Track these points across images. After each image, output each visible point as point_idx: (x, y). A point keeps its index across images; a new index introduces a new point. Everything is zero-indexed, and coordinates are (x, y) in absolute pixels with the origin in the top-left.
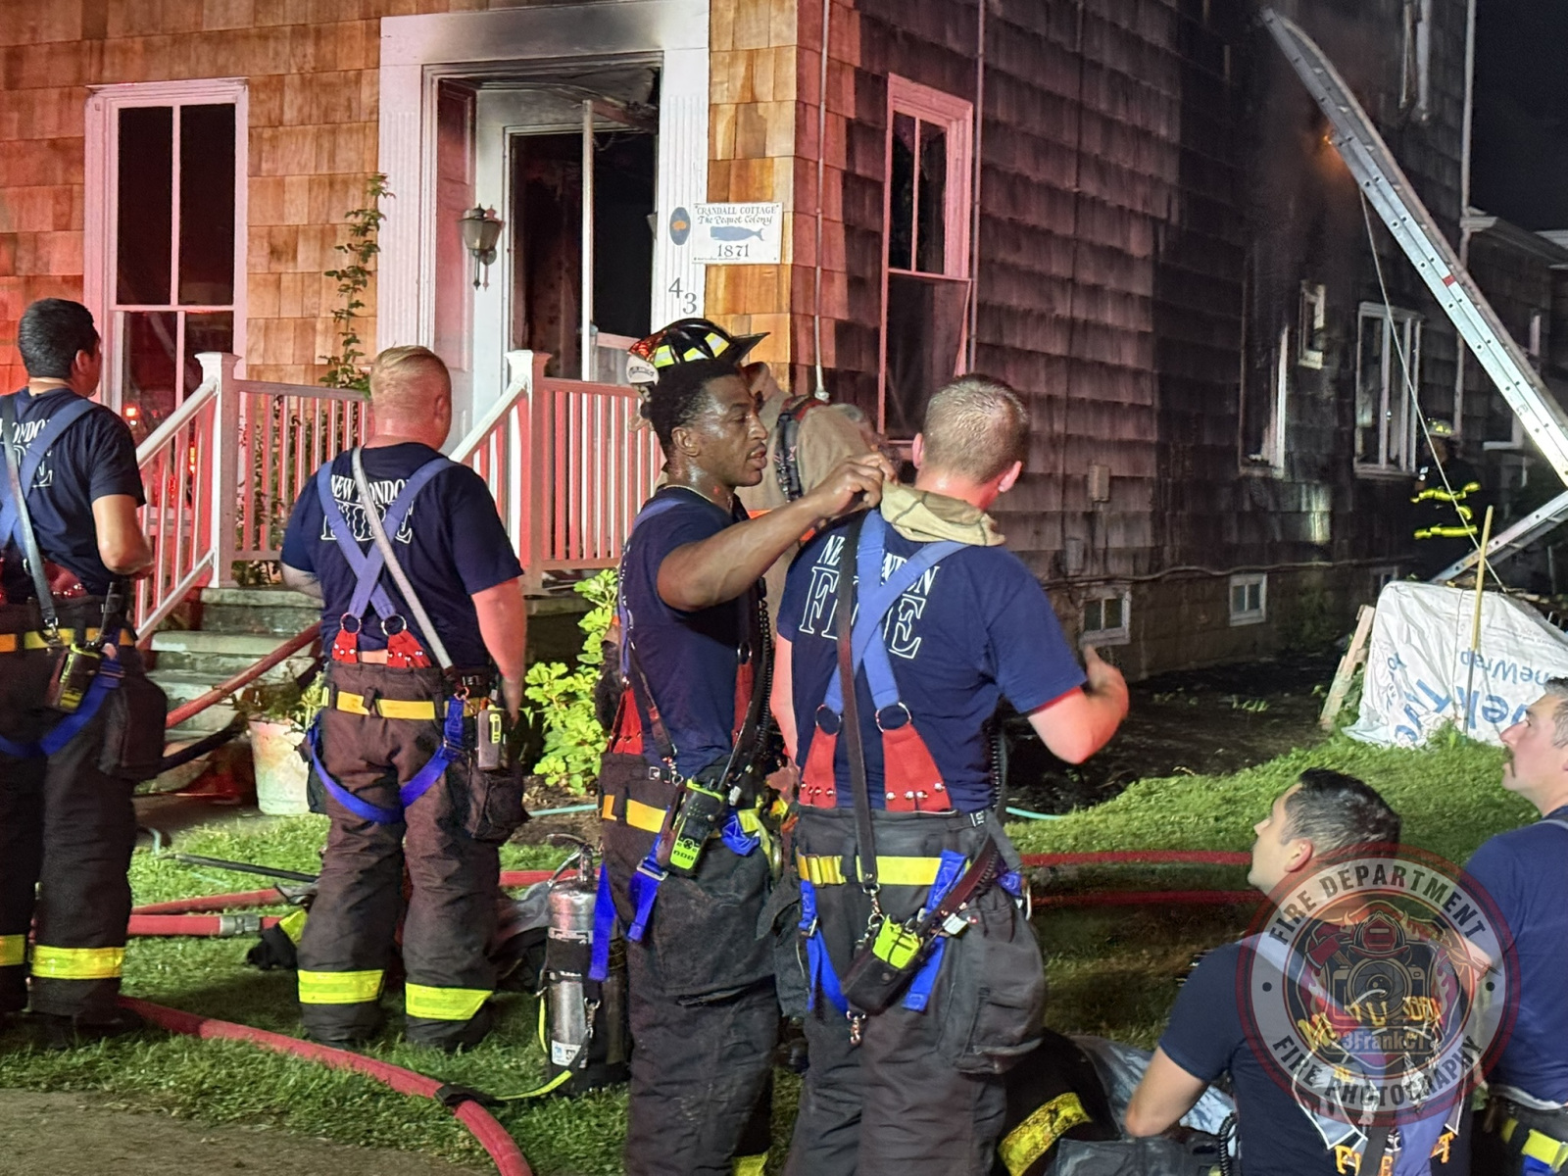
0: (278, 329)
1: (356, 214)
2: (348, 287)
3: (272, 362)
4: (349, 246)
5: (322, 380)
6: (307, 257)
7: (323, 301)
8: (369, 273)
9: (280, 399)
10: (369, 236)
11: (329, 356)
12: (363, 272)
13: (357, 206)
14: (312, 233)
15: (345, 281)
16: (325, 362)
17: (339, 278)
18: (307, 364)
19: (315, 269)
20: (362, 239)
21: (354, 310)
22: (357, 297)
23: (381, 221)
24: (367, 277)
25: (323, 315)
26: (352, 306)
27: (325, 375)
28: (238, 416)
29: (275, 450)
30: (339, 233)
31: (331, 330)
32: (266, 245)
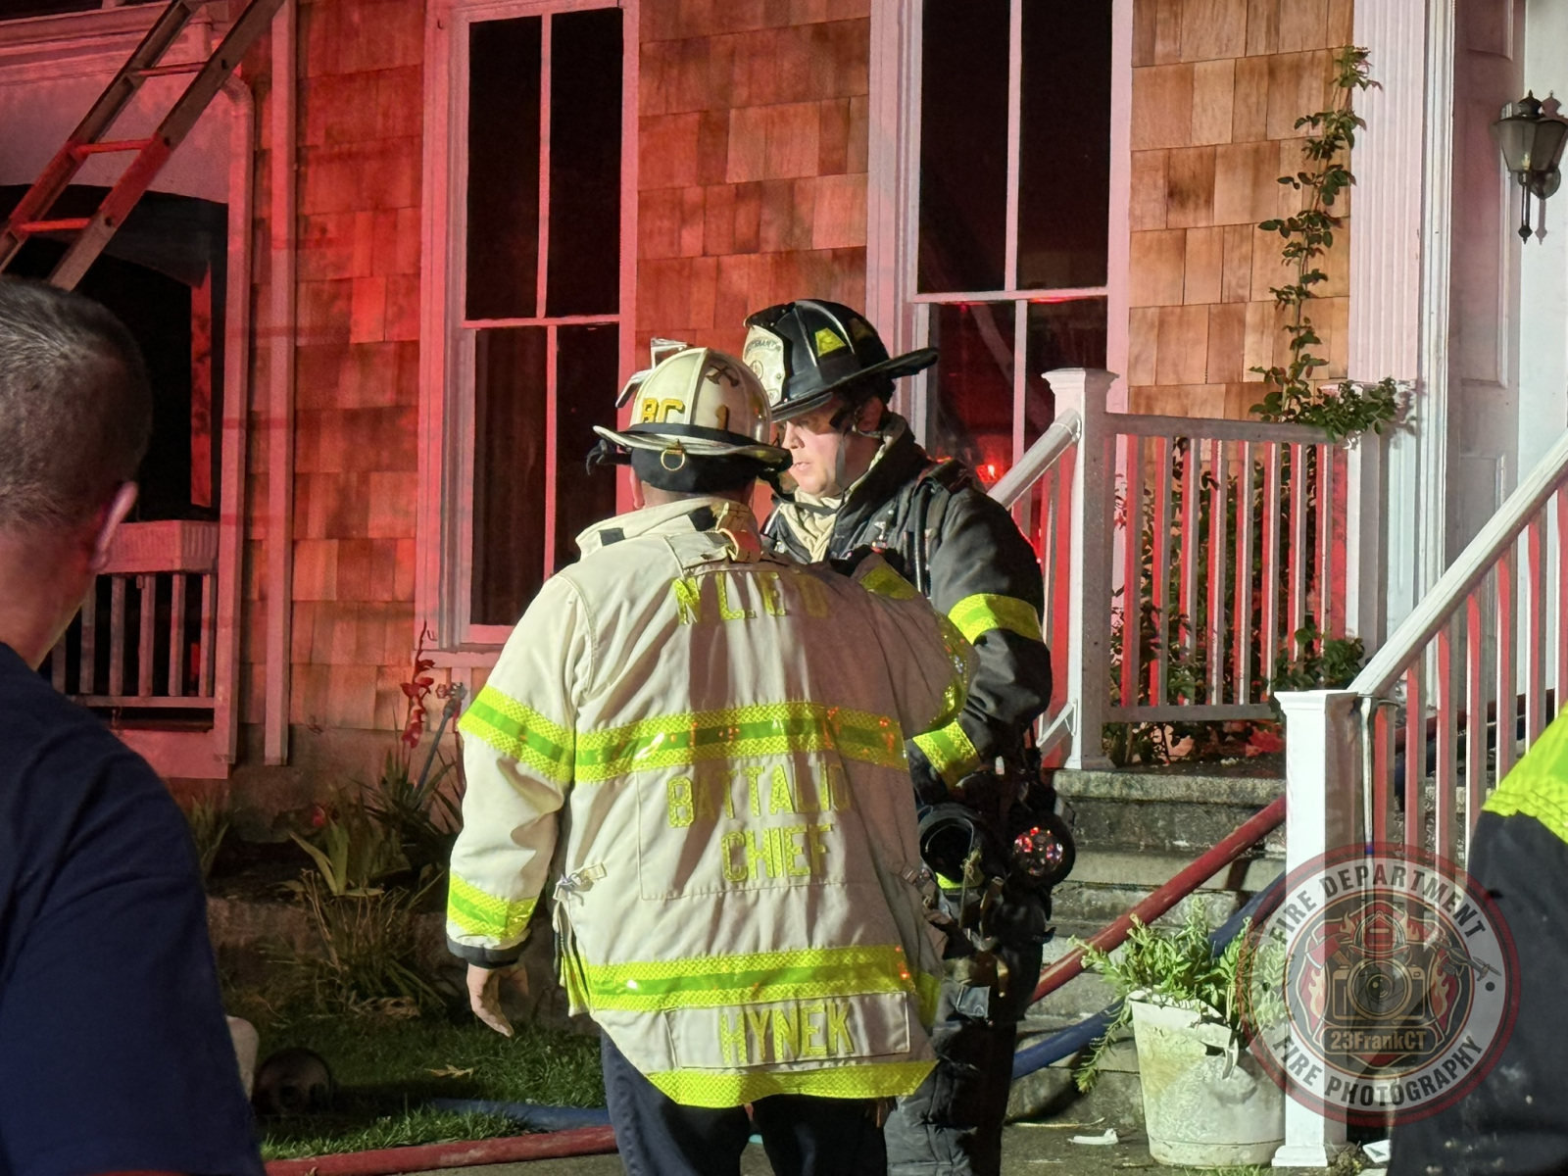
0: (1180, 323)
1: (1314, 121)
2: (1299, 248)
3: (1169, 380)
4: (1301, 175)
5: (1254, 409)
6: (1229, 199)
7: (1257, 272)
8: (1337, 222)
9: (1182, 444)
10: (1336, 159)
11: (1267, 367)
12: (1326, 220)
13: (1316, 107)
14: (1239, 160)
15: (1296, 237)
16: (1261, 377)
17: (1285, 233)
18: (1230, 384)
19: (1246, 220)
20: (1324, 162)
21: (1310, 287)
22: (1315, 263)
23: (1357, 131)
24: (1332, 229)
25: (1257, 297)
26: (1306, 279)
27: (1260, 400)
28: (1112, 477)
29: (1174, 531)
30: (1284, 156)
31: (1272, 322)
32: (1161, 182)
